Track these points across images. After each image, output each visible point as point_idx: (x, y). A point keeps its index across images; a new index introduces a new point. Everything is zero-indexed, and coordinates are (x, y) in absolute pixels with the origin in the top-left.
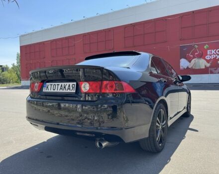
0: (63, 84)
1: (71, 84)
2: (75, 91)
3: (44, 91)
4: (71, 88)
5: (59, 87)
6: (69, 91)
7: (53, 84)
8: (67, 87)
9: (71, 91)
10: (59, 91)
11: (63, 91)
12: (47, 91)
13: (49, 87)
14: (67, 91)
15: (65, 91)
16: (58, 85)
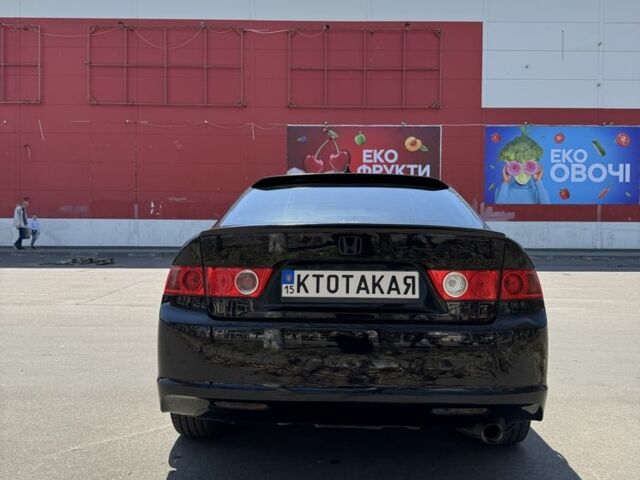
0: (368, 275)
1: (400, 275)
2: (417, 296)
3: (284, 294)
4: (402, 288)
5: (354, 283)
6: (394, 295)
7: (326, 273)
8: (385, 284)
9: (402, 296)
10: (353, 294)
11: (371, 295)
12: (303, 294)
13: (311, 283)
14: (386, 296)
15: (378, 295)
16: (348, 277)
